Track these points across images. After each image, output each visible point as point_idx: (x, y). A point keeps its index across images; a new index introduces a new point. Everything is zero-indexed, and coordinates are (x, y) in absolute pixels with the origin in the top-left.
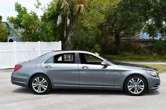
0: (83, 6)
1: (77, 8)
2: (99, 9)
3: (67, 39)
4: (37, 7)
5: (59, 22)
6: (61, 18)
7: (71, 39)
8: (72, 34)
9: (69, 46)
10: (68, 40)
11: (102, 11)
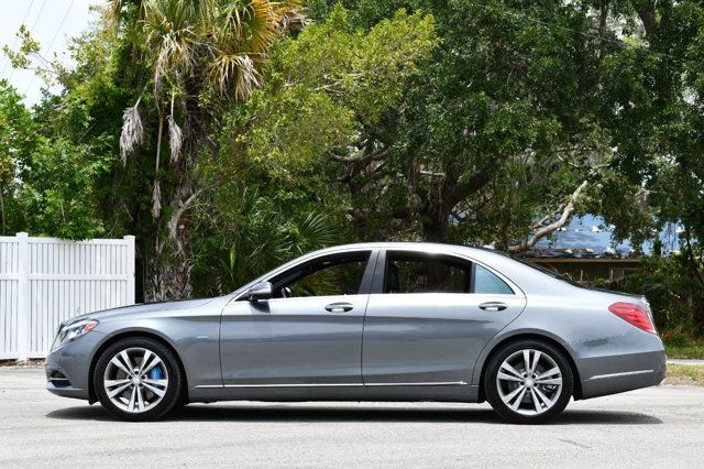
0: (247, 61)
1: (219, 76)
2: (327, 82)
3: (164, 225)
4: (19, 63)
5: (128, 138)
6: (137, 117)
7: (182, 227)
8: (192, 203)
9: (172, 262)
10: (167, 234)
11: (344, 90)
